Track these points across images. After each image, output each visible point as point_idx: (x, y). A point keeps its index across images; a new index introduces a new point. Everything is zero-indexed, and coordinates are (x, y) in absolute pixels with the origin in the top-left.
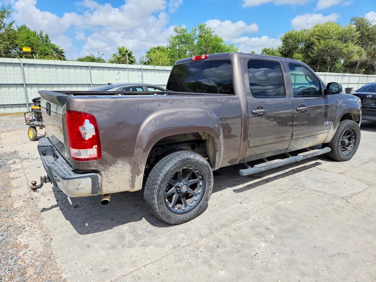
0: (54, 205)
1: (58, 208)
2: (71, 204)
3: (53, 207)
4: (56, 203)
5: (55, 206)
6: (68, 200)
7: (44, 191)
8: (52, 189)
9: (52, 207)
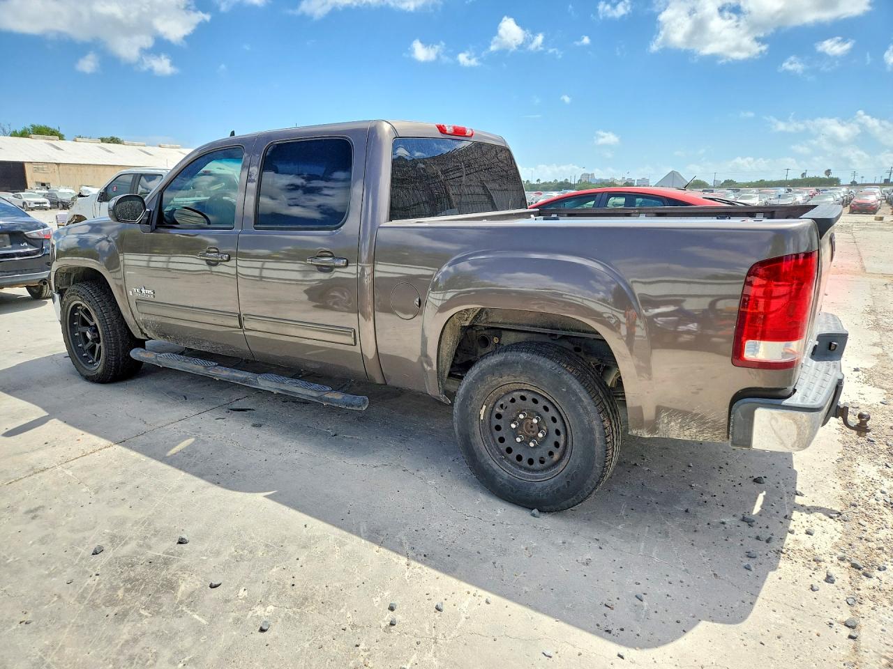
0: (804, 514)
1: (798, 500)
2: (764, 493)
3: (808, 510)
4: (796, 515)
5: (801, 508)
6: (762, 507)
7: (810, 572)
8: (782, 564)
9: (810, 510)
